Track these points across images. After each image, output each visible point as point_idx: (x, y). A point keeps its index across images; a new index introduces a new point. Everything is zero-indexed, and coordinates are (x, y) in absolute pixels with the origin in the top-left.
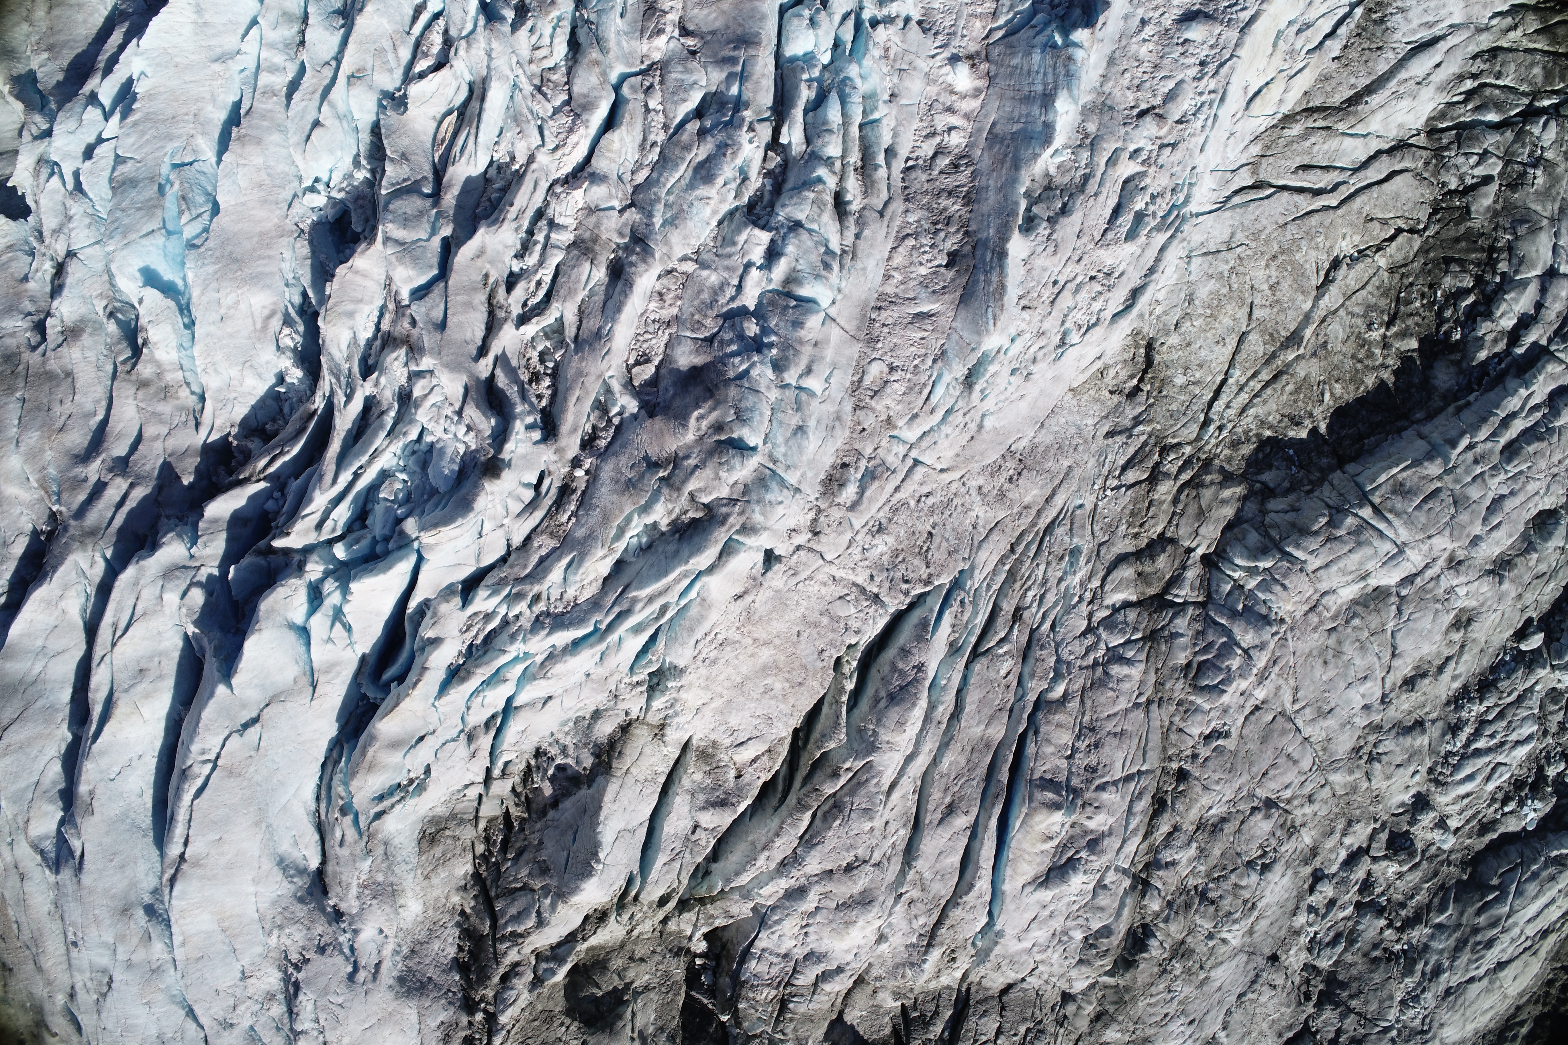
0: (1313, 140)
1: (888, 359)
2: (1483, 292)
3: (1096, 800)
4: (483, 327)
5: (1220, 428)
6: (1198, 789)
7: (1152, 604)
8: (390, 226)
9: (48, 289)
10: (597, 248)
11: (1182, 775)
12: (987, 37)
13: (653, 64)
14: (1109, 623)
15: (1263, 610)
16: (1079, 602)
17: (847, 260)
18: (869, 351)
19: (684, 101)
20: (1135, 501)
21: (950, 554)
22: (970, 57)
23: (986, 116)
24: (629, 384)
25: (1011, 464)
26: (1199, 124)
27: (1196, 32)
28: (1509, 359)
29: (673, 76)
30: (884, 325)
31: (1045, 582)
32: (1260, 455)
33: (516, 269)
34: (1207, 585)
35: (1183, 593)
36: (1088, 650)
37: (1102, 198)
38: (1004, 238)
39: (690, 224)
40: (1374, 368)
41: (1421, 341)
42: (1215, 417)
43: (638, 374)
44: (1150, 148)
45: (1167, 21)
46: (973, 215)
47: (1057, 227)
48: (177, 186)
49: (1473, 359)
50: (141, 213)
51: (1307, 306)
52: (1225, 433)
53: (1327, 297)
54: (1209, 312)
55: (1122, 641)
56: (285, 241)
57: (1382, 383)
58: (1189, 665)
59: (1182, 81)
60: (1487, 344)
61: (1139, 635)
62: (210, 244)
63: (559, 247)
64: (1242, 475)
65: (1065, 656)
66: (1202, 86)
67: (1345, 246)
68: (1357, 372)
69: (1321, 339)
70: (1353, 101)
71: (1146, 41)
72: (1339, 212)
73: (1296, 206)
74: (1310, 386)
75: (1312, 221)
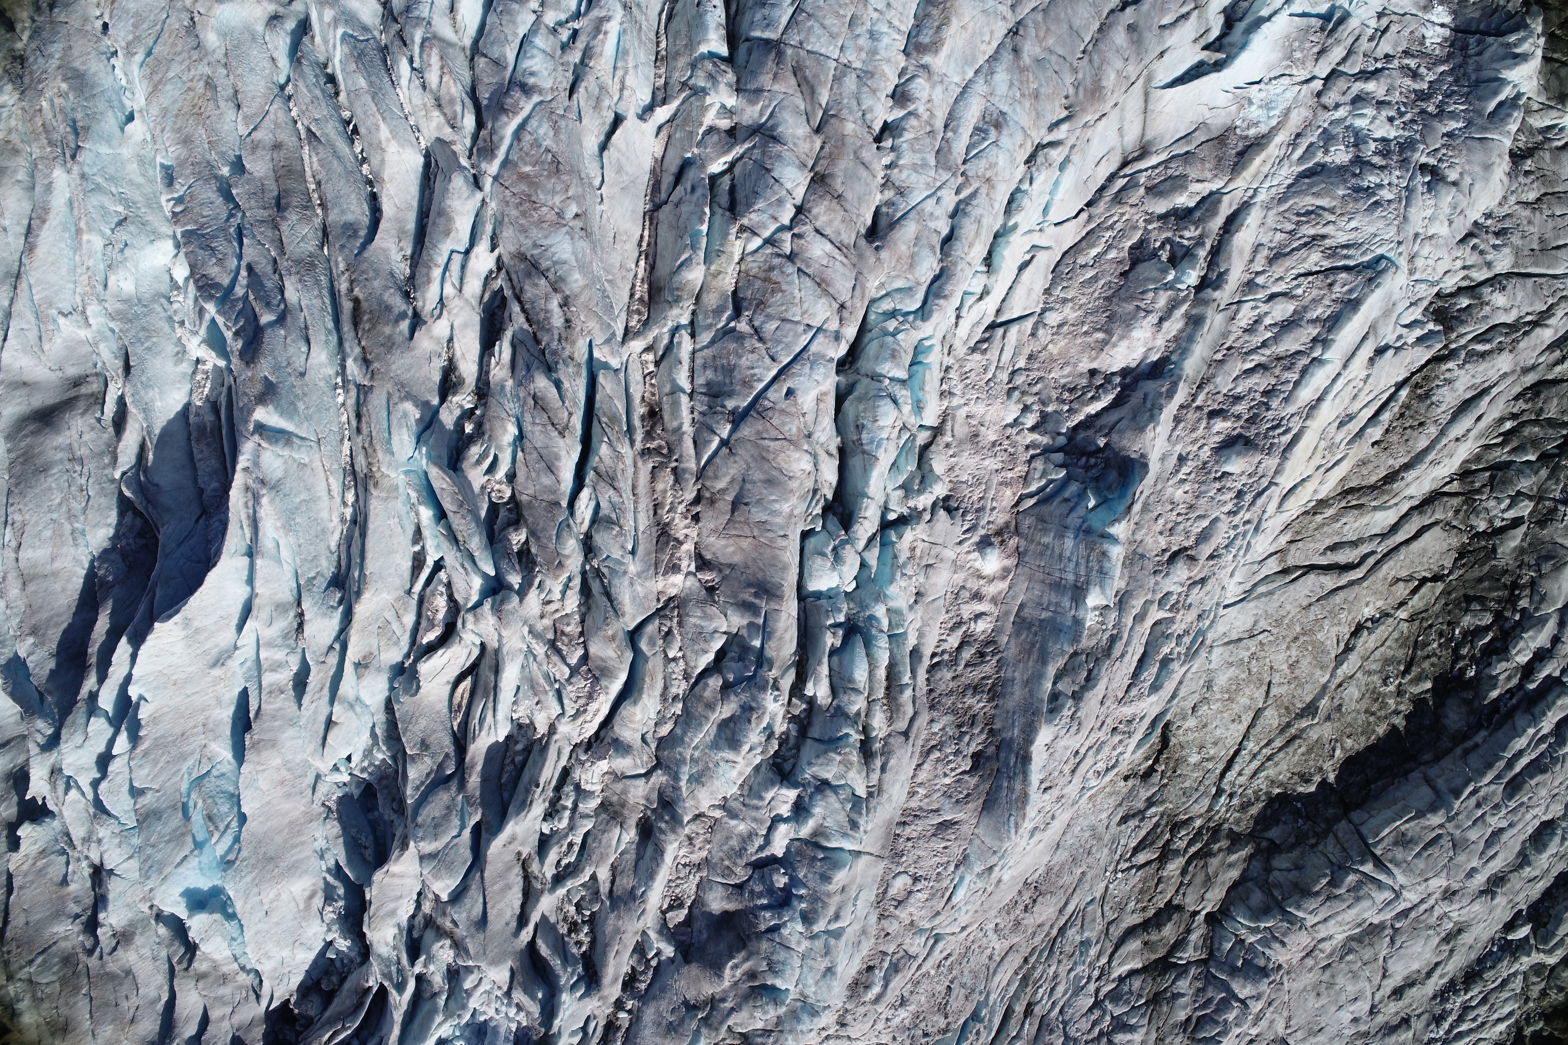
0: (1344, 520)
1: (912, 870)
2: (1501, 629)
4: (520, 895)
5: (1231, 796)
7: (1155, 969)
8: (422, 844)
9: (89, 884)
10: (626, 812)
12: (1017, 504)
13: (671, 599)
14: (1115, 996)
15: (1261, 962)
16: (1087, 983)
17: (873, 802)
18: (893, 867)
19: (706, 652)
20: (1144, 880)
21: (967, 998)
22: (999, 533)
23: (1014, 598)
24: (664, 929)
25: (1026, 897)
26: (1230, 557)
27: (1235, 464)
28: (1521, 693)
29: (693, 620)
30: (908, 839)
31: (1056, 976)
32: (1269, 812)
33: (546, 831)
34: (1210, 943)
35: (1186, 955)
36: (1095, 1023)
37: (1127, 658)
38: (1029, 739)
39: (717, 783)
40: (1386, 717)
41: (1435, 681)
42: (1227, 788)
43: (672, 918)
44: (1180, 590)
45: (1205, 453)
46: (998, 712)
47: (1082, 705)
48: (200, 804)
49: (1485, 698)
50: (171, 845)
51: (1324, 680)
52: (1235, 801)
53: (1345, 665)
54: (1226, 696)
55: (1126, 1010)
56: (314, 824)
57: (1394, 727)
58: (1189, 1019)
59: (1216, 520)
60: (1500, 683)
61: (1142, 1001)
62: (244, 854)
63: (588, 816)
64: (1249, 834)
65: (1072, 1033)
66: (1237, 520)
67: (1368, 612)
68: (1369, 723)
69: (1336, 702)
70: (1392, 477)
71: (1183, 481)
72: (1365, 584)
73: (1322, 587)
74: (1322, 745)
75: (1338, 599)
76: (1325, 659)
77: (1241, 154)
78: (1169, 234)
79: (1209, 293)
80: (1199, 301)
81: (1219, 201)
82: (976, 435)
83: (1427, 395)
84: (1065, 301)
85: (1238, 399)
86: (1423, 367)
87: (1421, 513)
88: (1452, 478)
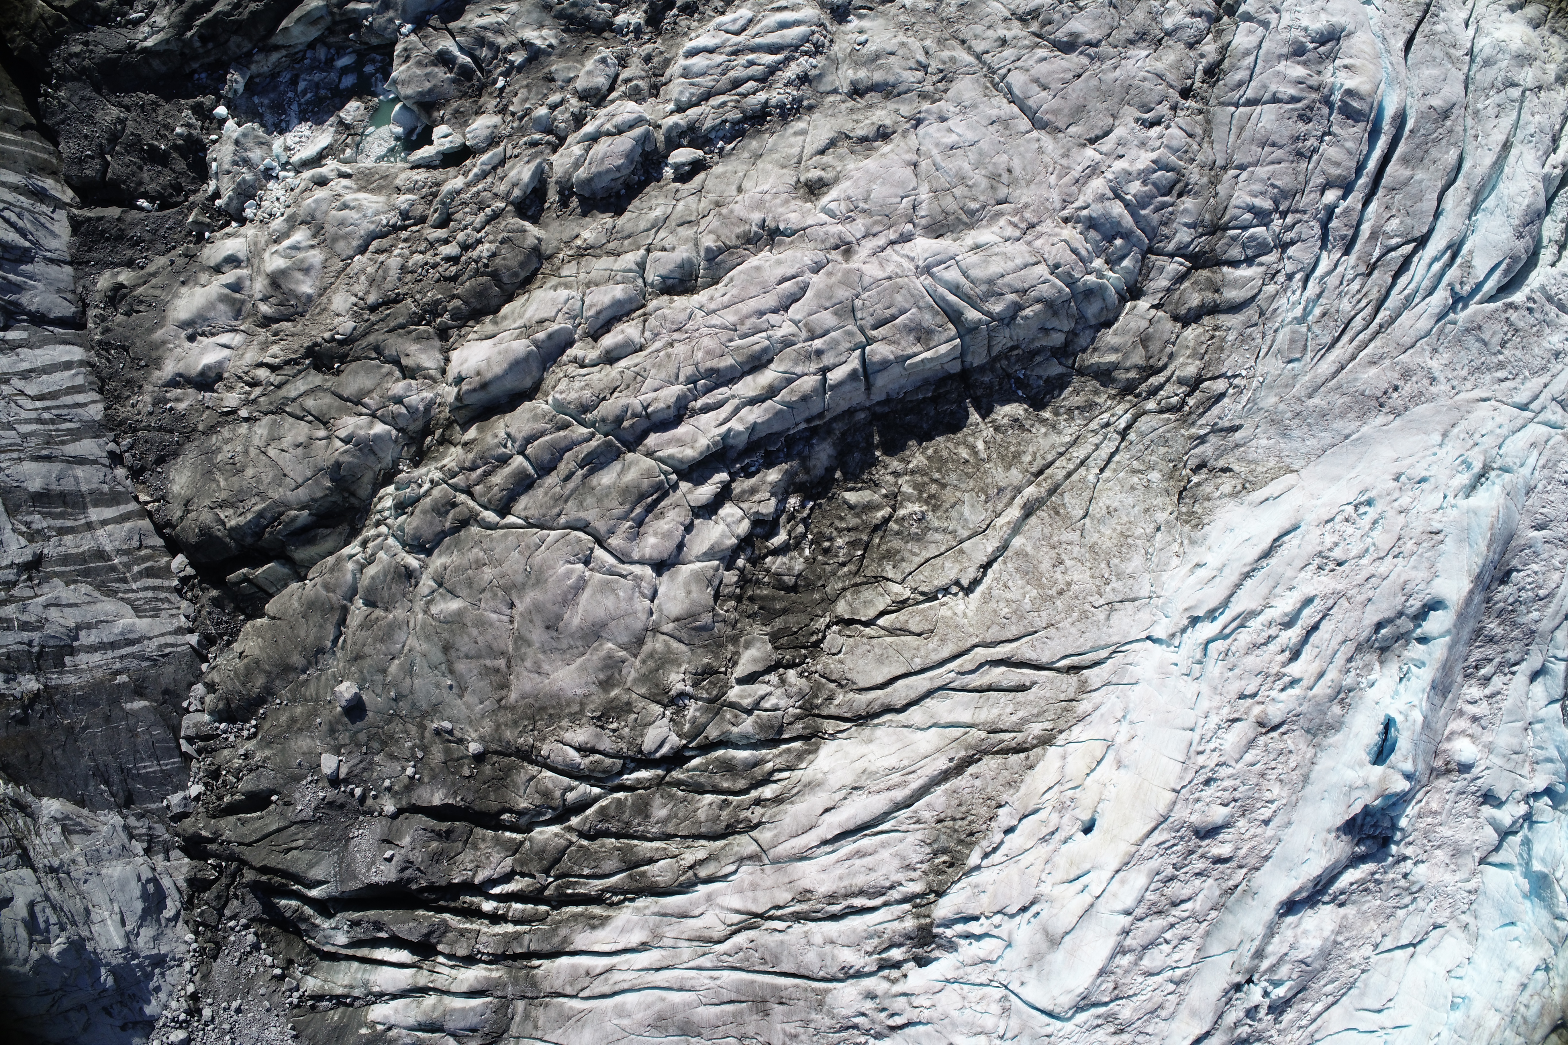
0: (1012, 720)
2: (756, 549)
3: (1302, 90)
5: (1108, 425)
6: (1170, 77)
7: (1210, 260)
11: (1186, 93)
12: (1426, 794)
14: (1264, 248)
15: (1091, 233)
16: (1294, 274)
20: (1218, 361)
22: (1448, 773)
23: (1445, 715)
25: (1396, 403)
26: (1213, 720)
27: (1218, 814)
28: (736, 469)
32: (1053, 393)
34: (1144, 270)
35: (1174, 266)
36: (1290, 228)
40: (912, 472)
41: (839, 500)
42: (1113, 436)
44: (1272, 692)
45: (1242, 825)
46: (1481, 618)
47: (1399, 608)
49: (785, 471)
51: (1019, 539)
53: (988, 550)
54: (1129, 542)
55: (1252, 230)
58: (1180, 195)
59: (1239, 760)
61: (1231, 233)
64: (1081, 376)
66: (1215, 758)
67: (960, 604)
68: (939, 470)
69: (990, 508)
70: (965, 763)
72: (975, 641)
73: (1033, 646)
74: (1002, 458)
75: (1013, 631)
76: (1022, 563)
79: (1243, 978)
80: (1251, 971)
82: (1453, 856)
83: (936, 854)
84: (1354, 966)
85: (1199, 875)
86: (949, 887)
88: (833, 737)
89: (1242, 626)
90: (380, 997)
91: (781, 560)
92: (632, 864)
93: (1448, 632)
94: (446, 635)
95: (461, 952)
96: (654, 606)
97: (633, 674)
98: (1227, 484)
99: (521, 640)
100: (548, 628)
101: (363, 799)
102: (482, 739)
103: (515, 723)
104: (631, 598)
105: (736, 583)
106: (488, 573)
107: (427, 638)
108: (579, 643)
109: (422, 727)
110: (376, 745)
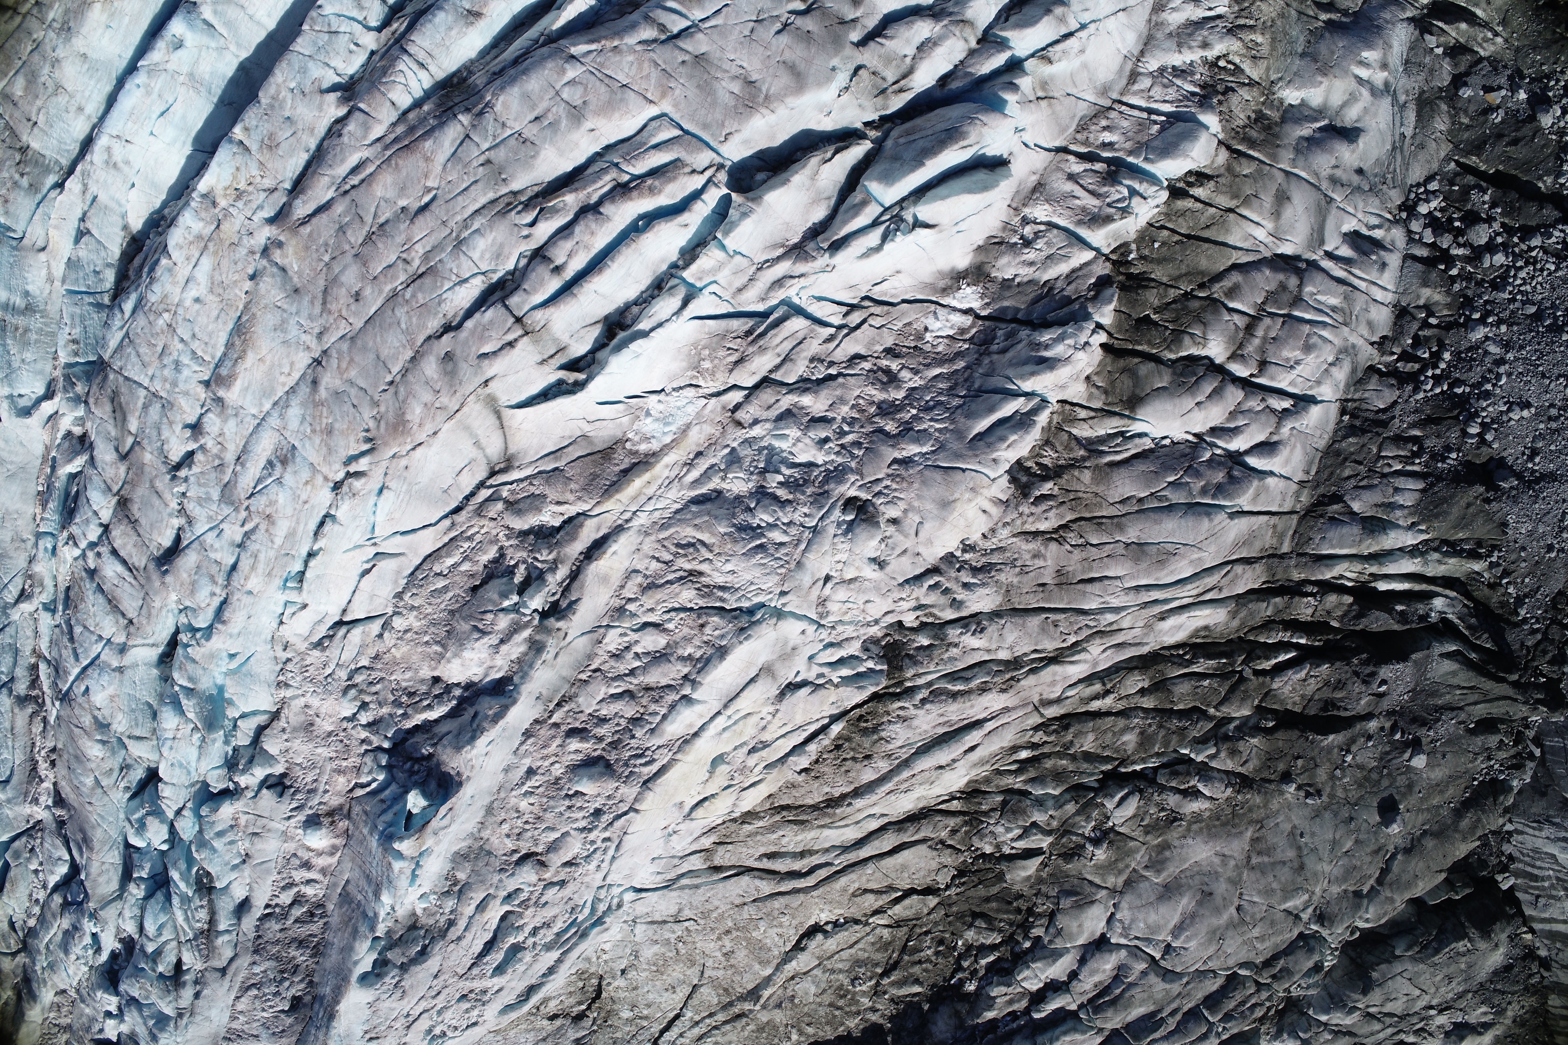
0: (783, 832)
2: (1009, 951)
12: (351, 790)
13: (36, 824)
17: (184, 1021)
19: (56, 872)
22: (331, 813)
23: (341, 872)
26: (592, 867)
28: (1025, 1020)
29: (48, 844)
37: (464, 943)
40: (859, 1013)
41: (927, 987)
44: (532, 889)
45: (558, 770)
46: (317, 967)
47: (408, 976)
49: (978, 1017)
51: (766, 972)
53: (795, 963)
54: (655, 968)
57: (870, 1025)
59: (566, 834)
66: (592, 836)
67: (824, 917)
68: (835, 1016)
69: (789, 993)
70: (833, 802)
71: (527, 794)
72: (814, 893)
73: (758, 890)
74: (775, 1028)
75: (778, 904)
76: (764, 956)
77: (625, 472)
78: (525, 555)
79: (552, 622)
80: (541, 628)
81: (581, 525)
82: (312, 725)
83: (875, 729)
84: (413, 608)
85: (603, 720)
86: (865, 703)
87: (899, 830)
88: (953, 798)
89: (558, 935)
90: (1414, 552)
91: (988, 942)
92: (1159, 686)
93: (356, 963)
94: (1299, 879)
95: (1332, 599)
96: (1112, 910)
97: (1138, 857)
98: (552, 1007)
99: (1235, 882)
100: (1211, 894)
101: (1394, 729)
102: (1282, 793)
103: (1250, 810)
104: (1133, 921)
105: (1033, 927)
106: (1256, 932)
107: (1315, 874)
108: (1184, 881)
109: (1332, 796)
110: (1375, 776)
